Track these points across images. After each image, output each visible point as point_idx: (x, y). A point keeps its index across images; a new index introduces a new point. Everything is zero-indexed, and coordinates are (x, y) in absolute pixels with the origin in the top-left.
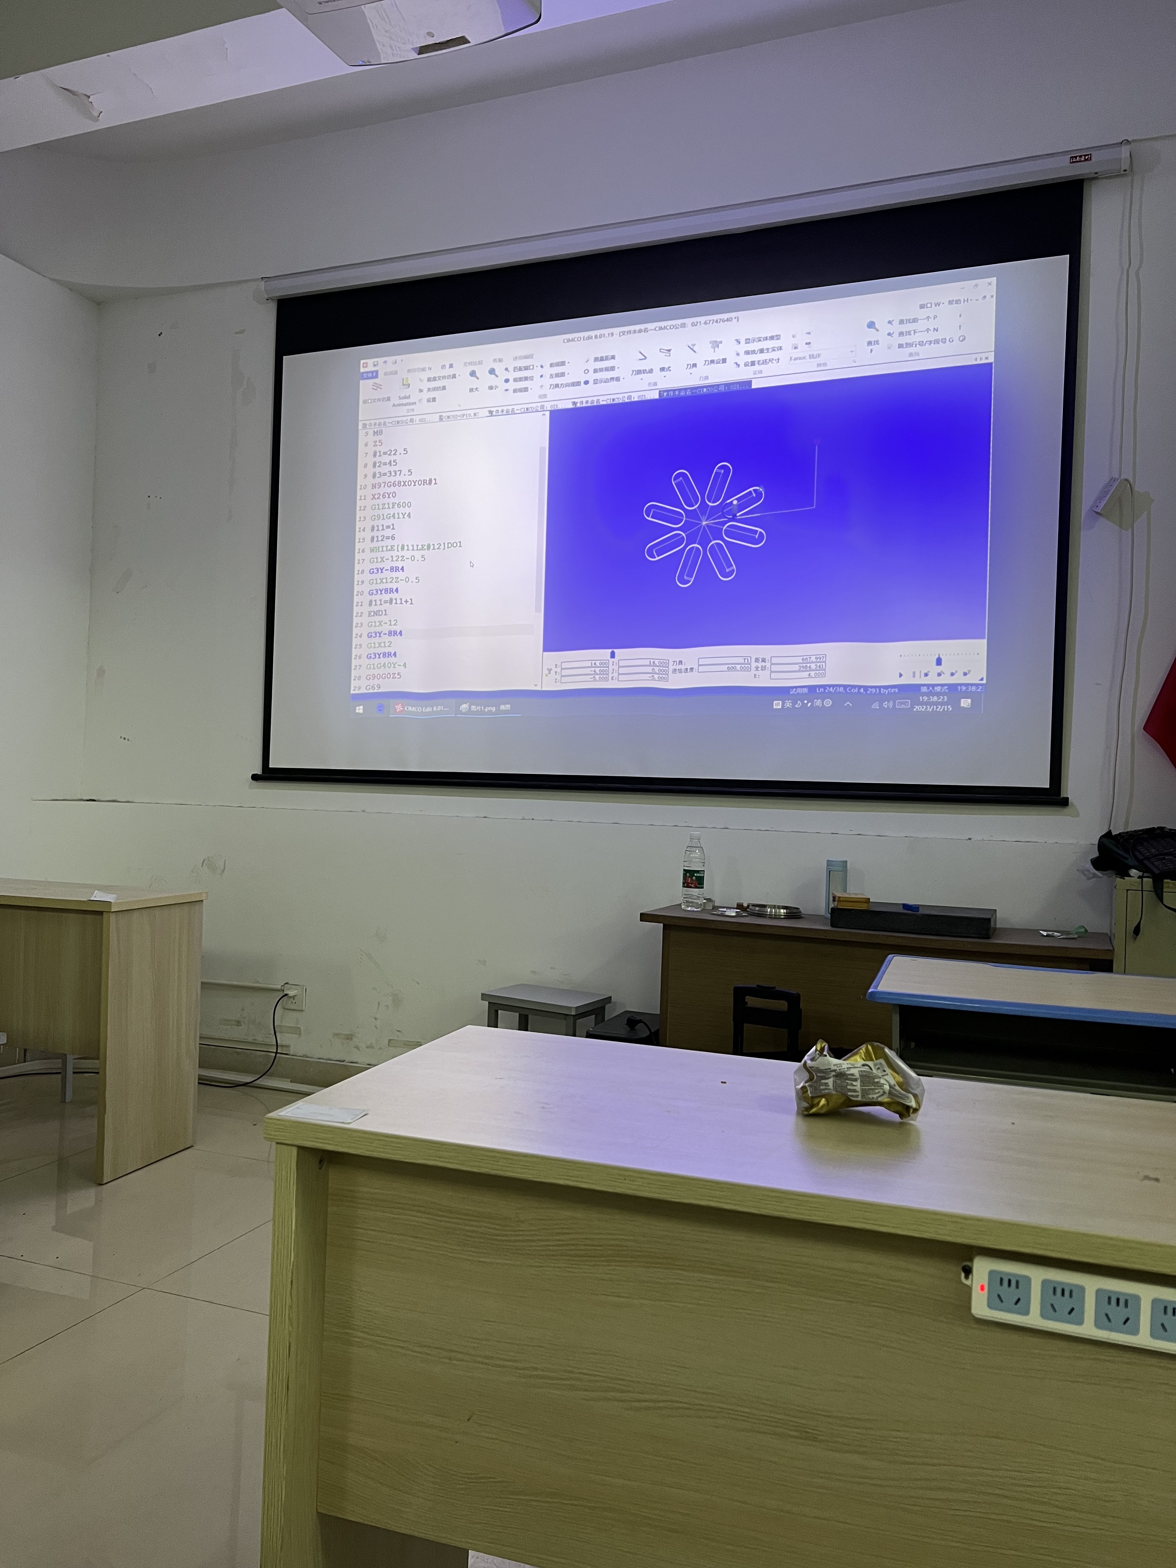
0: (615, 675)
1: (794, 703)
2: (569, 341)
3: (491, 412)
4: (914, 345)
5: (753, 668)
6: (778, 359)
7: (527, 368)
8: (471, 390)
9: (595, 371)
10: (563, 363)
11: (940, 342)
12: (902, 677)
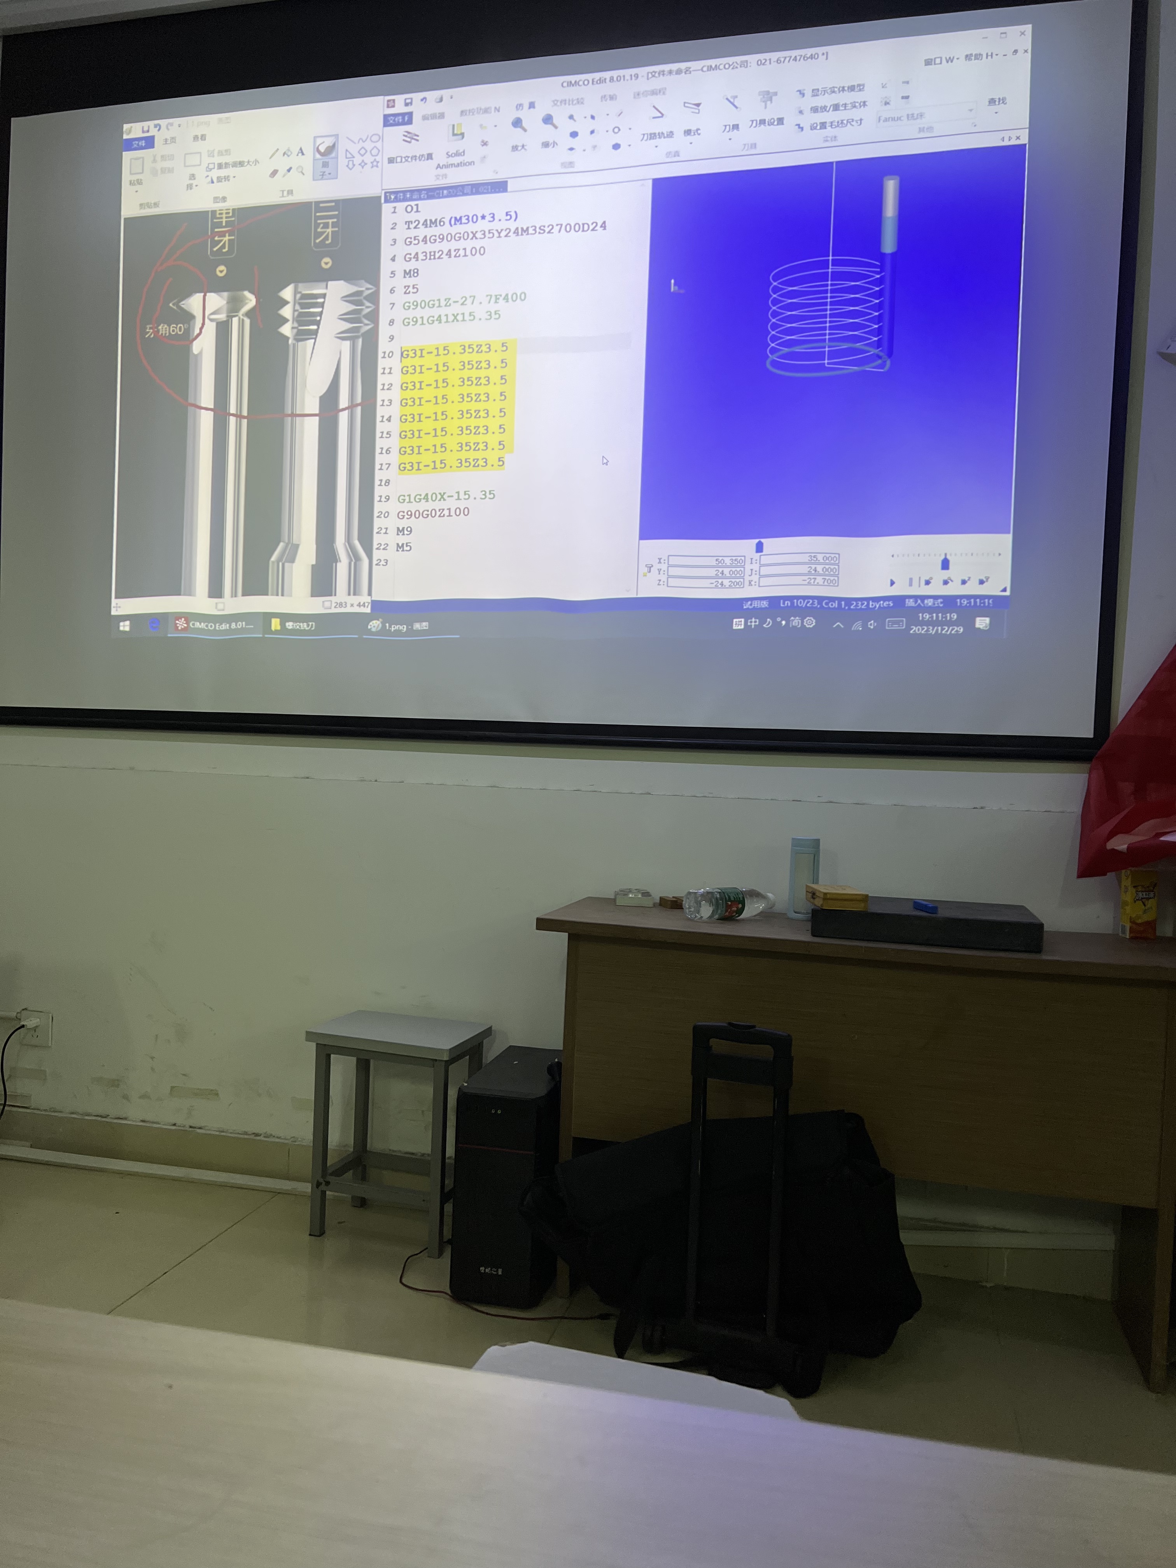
1: (763, 621)
12: (894, 585)
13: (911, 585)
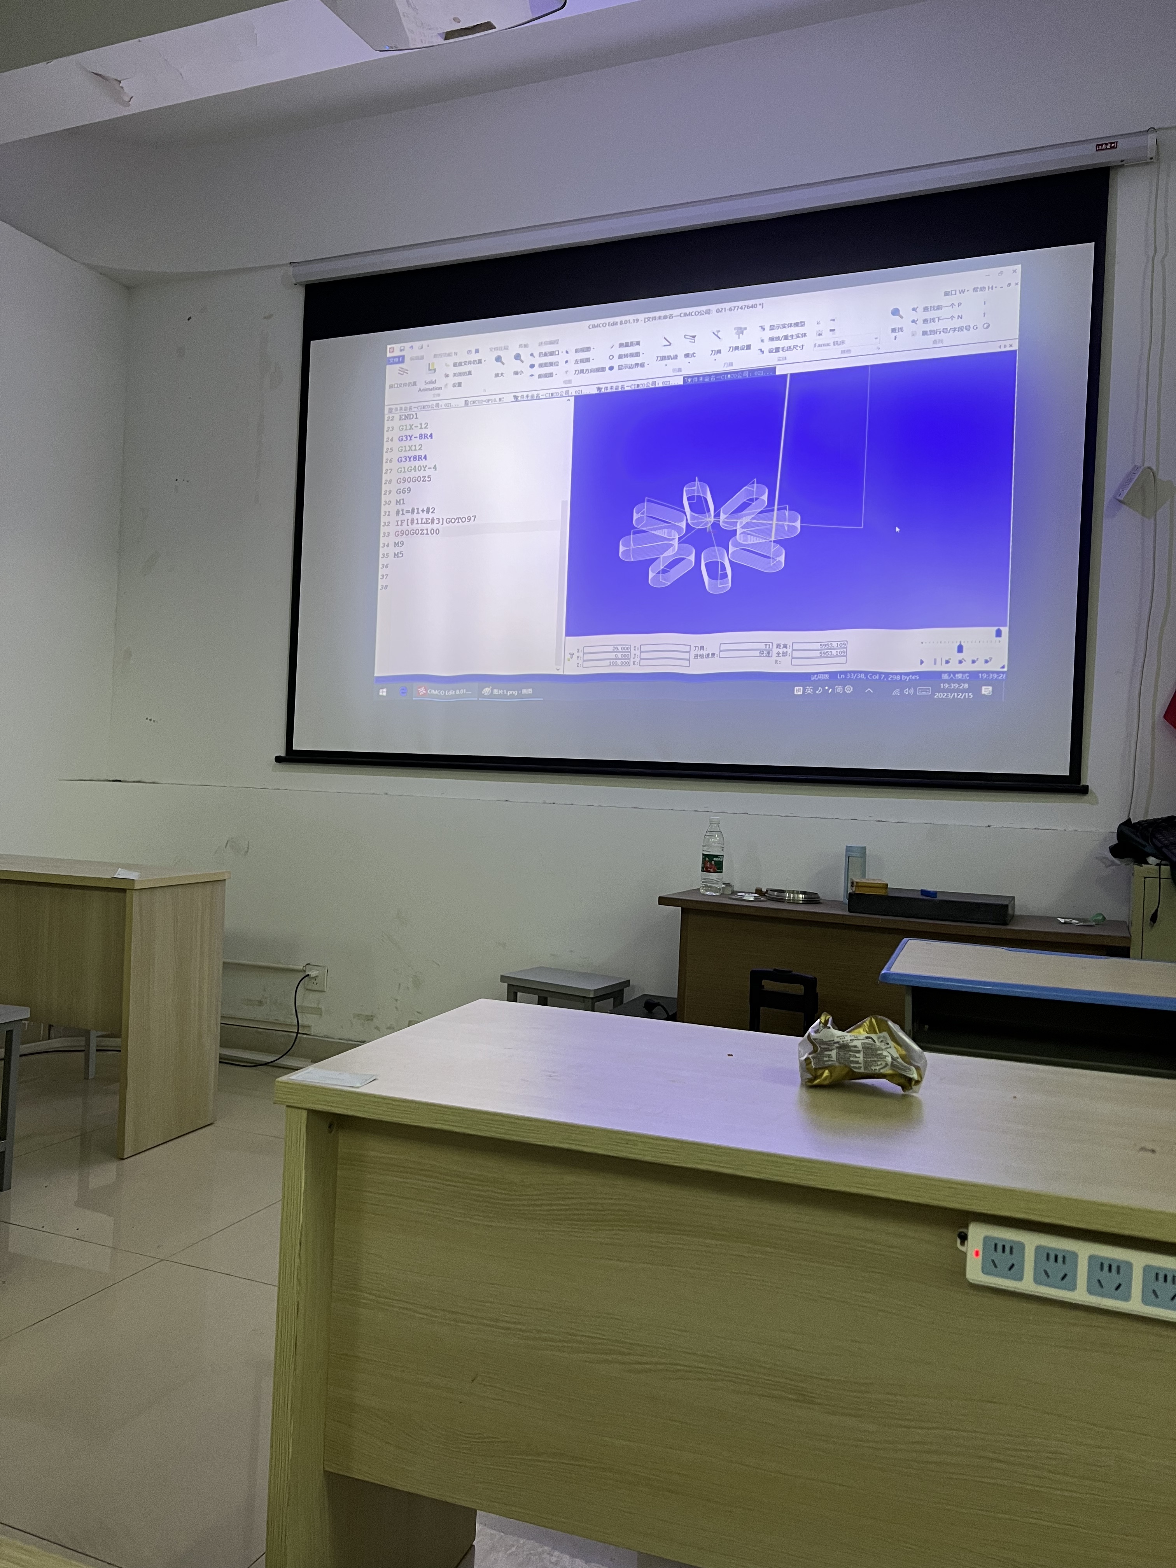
0: (637, 660)
1: (815, 689)
2: (594, 326)
3: (516, 397)
4: (938, 333)
5: (775, 654)
6: (803, 346)
7: (552, 354)
8: (497, 375)
9: (620, 357)
10: (588, 349)
11: (964, 330)
12: (923, 664)
13: (935, 663)
